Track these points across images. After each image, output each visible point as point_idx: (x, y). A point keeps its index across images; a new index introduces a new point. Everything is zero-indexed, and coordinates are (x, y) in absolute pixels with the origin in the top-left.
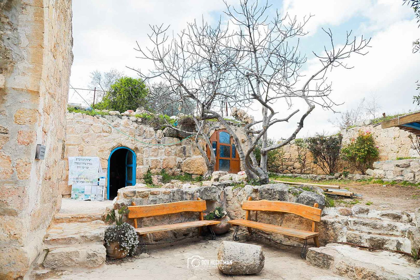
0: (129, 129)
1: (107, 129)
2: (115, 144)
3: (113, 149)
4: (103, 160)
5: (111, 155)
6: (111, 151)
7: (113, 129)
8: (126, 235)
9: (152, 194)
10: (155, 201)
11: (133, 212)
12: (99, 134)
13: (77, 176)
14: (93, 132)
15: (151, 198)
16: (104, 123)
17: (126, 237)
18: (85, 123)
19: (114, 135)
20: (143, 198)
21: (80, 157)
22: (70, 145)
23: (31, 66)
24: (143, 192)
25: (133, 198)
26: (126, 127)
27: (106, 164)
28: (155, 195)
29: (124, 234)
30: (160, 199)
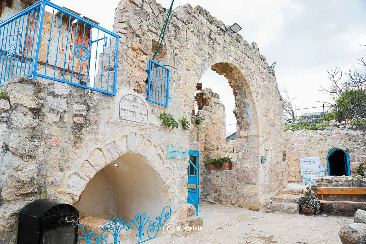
0: (340, 136)
1: (323, 138)
2: (330, 148)
3: (330, 151)
4: (323, 159)
5: (328, 156)
6: (329, 153)
7: (327, 138)
8: (310, 201)
9: (336, 181)
10: (338, 185)
11: (320, 190)
12: (318, 142)
13: (305, 170)
14: (314, 141)
15: (335, 183)
16: (320, 134)
17: (310, 202)
18: (307, 136)
19: (329, 141)
20: (328, 183)
21: (307, 158)
22: (300, 150)
23: (255, 126)
24: (329, 179)
25: (322, 183)
26: (337, 135)
27: (326, 162)
28: (338, 181)
29: (309, 201)
30: (340, 185)
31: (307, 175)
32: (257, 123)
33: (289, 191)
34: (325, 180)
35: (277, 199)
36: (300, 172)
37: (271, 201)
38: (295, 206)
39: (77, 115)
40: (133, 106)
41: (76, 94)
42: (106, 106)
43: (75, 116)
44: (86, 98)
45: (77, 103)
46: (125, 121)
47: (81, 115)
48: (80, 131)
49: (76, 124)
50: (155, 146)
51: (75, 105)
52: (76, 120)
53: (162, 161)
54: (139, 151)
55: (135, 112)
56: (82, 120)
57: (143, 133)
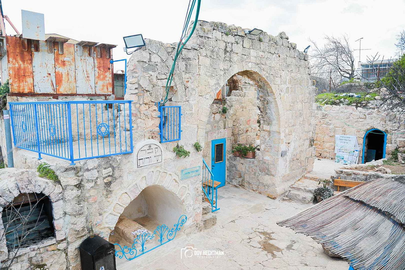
0: (381, 116)
1: (363, 116)
2: (368, 127)
3: (368, 130)
4: (359, 138)
5: (366, 135)
6: (366, 132)
7: (367, 116)
9: (354, 174)
10: (355, 178)
11: (337, 182)
12: (357, 120)
13: (340, 148)
14: (352, 119)
15: (353, 176)
16: (360, 112)
18: (347, 113)
19: (368, 120)
20: (347, 175)
21: (343, 135)
22: (337, 127)
24: (348, 172)
25: (341, 174)
26: (378, 115)
27: (361, 141)
28: (356, 175)
29: (323, 193)
30: (358, 178)
31: (340, 153)
32: (279, 120)
33: (311, 177)
34: (344, 172)
35: (295, 188)
36: (334, 149)
37: (290, 189)
38: (310, 196)
39: (106, 177)
40: (148, 153)
41: (103, 163)
42: (127, 161)
43: (104, 178)
44: (111, 162)
45: (105, 168)
46: (142, 167)
47: (109, 176)
48: (110, 187)
49: (106, 184)
50: (170, 174)
51: (104, 170)
52: (105, 181)
53: (177, 183)
54: (156, 184)
55: (151, 157)
56: (110, 179)
57: (158, 169)
